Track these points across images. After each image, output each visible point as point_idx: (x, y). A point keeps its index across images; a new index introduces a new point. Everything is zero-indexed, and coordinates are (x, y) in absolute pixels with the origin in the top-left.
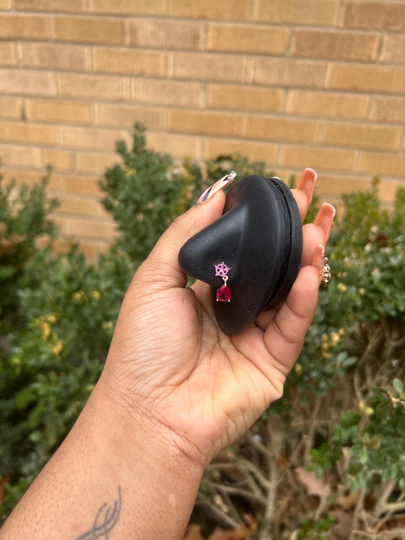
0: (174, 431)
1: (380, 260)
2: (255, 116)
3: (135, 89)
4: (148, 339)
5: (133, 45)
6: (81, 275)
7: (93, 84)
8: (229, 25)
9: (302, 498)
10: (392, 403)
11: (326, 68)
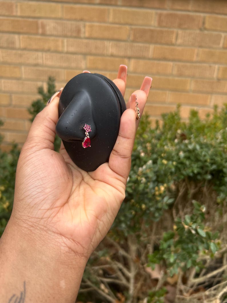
1: (183, 147)
3: (46, 59)
5: (44, 34)
7: (21, 56)
8: (96, 24)
9: (149, 281)
10: (185, 228)
11: (149, 48)
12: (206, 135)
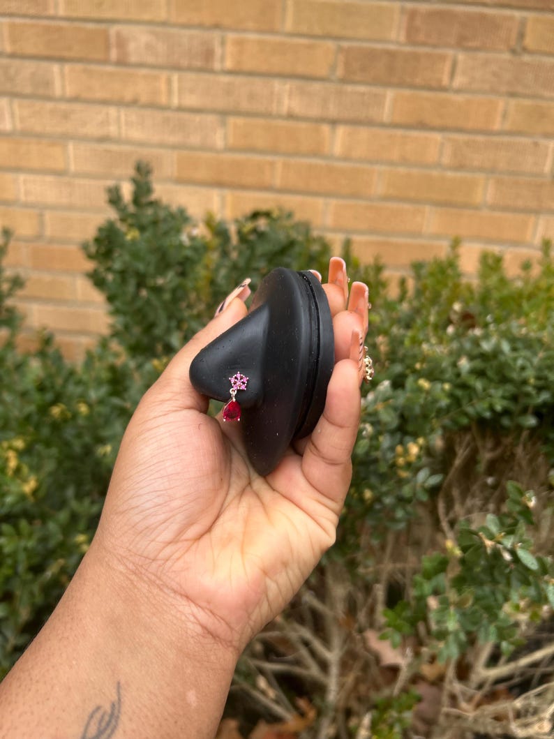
0: (192, 601)
1: (468, 346)
2: (293, 160)
3: (127, 123)
4: (152, 477)
5: (122, 62)
6: (59, 381)
7: (66, 116)
8: (252, 37)
9: (374, 671)
10: (485, 547)
11: (384, 96)
12: (527, 315)
